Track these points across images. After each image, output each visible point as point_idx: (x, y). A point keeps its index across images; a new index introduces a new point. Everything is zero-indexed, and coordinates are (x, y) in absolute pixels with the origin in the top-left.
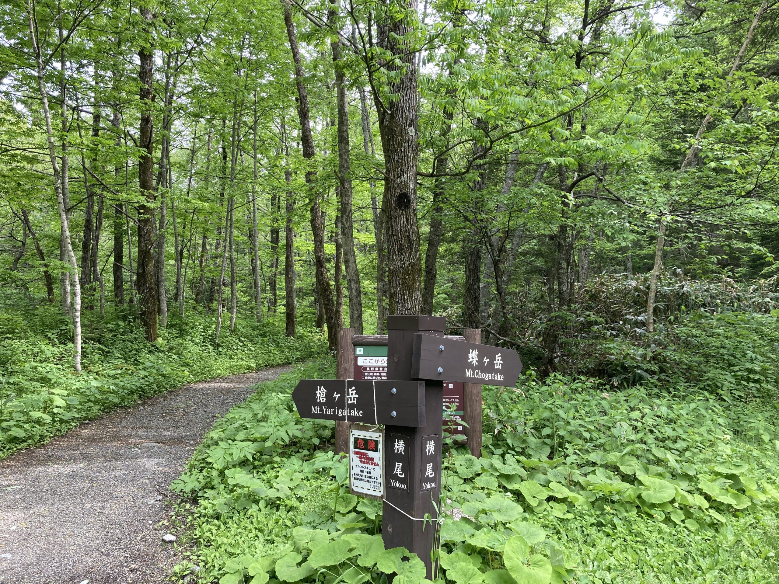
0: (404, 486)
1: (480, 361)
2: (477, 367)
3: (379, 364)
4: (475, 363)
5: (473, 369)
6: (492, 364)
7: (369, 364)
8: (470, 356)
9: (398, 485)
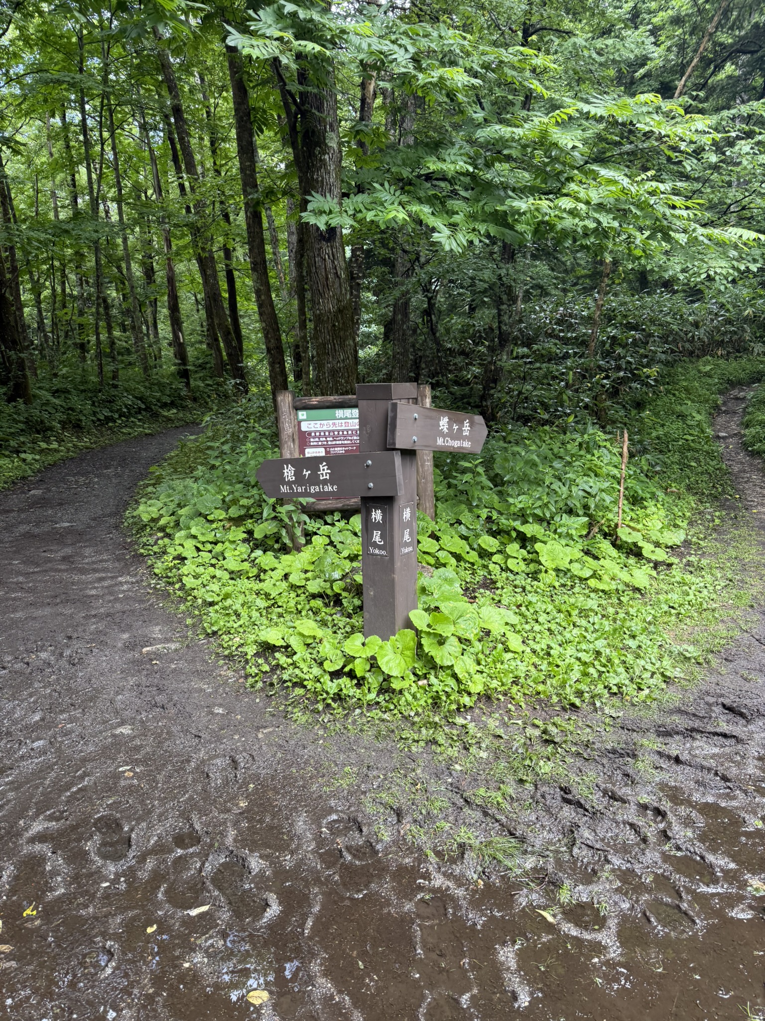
0: (383, 552)
1: (450, 428)
2: (447, 435)
3: (325, 428)
4: (446, 430)
5: (444, 436)
6: (460, 430)
7: (313, 429)
8: (441, 423)
9: (377, 551)
